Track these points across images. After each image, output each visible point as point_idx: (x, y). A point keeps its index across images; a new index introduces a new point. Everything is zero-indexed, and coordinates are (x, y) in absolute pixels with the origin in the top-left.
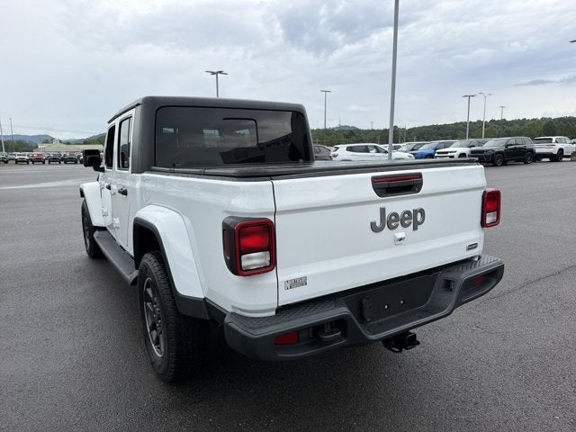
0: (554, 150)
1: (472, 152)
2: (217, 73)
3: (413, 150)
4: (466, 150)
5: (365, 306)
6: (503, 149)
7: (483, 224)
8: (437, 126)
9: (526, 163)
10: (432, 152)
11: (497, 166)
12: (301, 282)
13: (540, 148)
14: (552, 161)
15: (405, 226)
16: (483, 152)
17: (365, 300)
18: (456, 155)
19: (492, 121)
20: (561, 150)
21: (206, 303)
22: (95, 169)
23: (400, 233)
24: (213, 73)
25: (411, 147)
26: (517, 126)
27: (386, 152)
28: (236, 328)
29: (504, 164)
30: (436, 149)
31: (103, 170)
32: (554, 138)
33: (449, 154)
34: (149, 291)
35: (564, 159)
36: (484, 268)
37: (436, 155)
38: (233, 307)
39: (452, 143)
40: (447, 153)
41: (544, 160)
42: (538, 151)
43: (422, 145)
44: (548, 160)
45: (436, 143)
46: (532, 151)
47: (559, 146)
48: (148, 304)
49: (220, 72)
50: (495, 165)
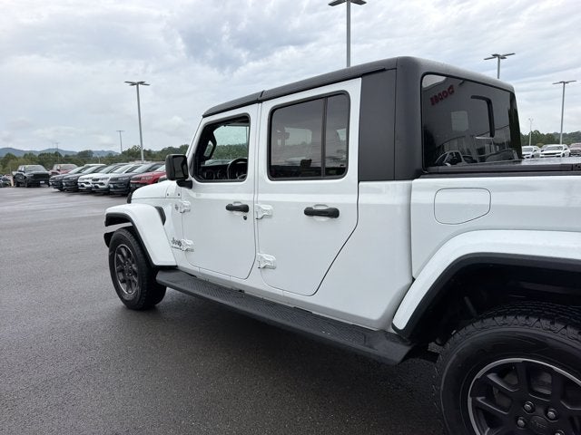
2: (137, 84)
22: (180, 184)
24: (133, 84)
31: (189, 184)
48: (481, 400)
49: (142, 83)
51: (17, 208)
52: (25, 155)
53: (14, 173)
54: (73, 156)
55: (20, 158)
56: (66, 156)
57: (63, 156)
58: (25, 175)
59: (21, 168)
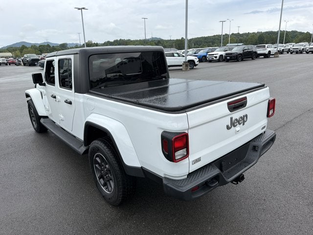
0: (266, 52)
1: (226, 54)
2: (81, 9)
3: (195, 53)
4: (223, 53)
5: (223, 165)
6: (242, 52)
7: (268, 116)
8: (204, 37)
9: (253, 59)
10: (205, 54)
11: (239, 61)
12: (198, 160)
13: (260, 51)
14: (265, 57)
15: (240, 124)
16: (231, 54)
17: (223, 162)
18: (218, 56)
19: (233, 34)
20: (270, 51)
21: (143, 169)
22: (40, 85)
23: (238, 128)
24: (79, 9)
25: (194, 52)
26: (245, 37)
27: (183, 56)
28: (172, 186)
29: (242, 60)
30: (207, 53)
31: (44, 85)
32: (266, 45)
33: (214, 56)
34: (98, 159)
35: (271, 56)
36: (268, 139)
37: (208, 56)
38: (165, 174)
39: (215, 49)
40: (213, 55)
41: (261, 57)
42: (259, 52)
43: (200, 50)
44: (263, 57)
45: (207, 49)
46: (256, 52)
47: (269, 49)
48: (97, 165)
49: (84, 8)
50: (238, 61)
51: (18, 79)
52: (32, 46)
53: (22, 58)
54: (57, 46)
55: (29, 47)
56: (53, 47)
57: (52, 46)
58: (28, 59)
59: (25, 56)
